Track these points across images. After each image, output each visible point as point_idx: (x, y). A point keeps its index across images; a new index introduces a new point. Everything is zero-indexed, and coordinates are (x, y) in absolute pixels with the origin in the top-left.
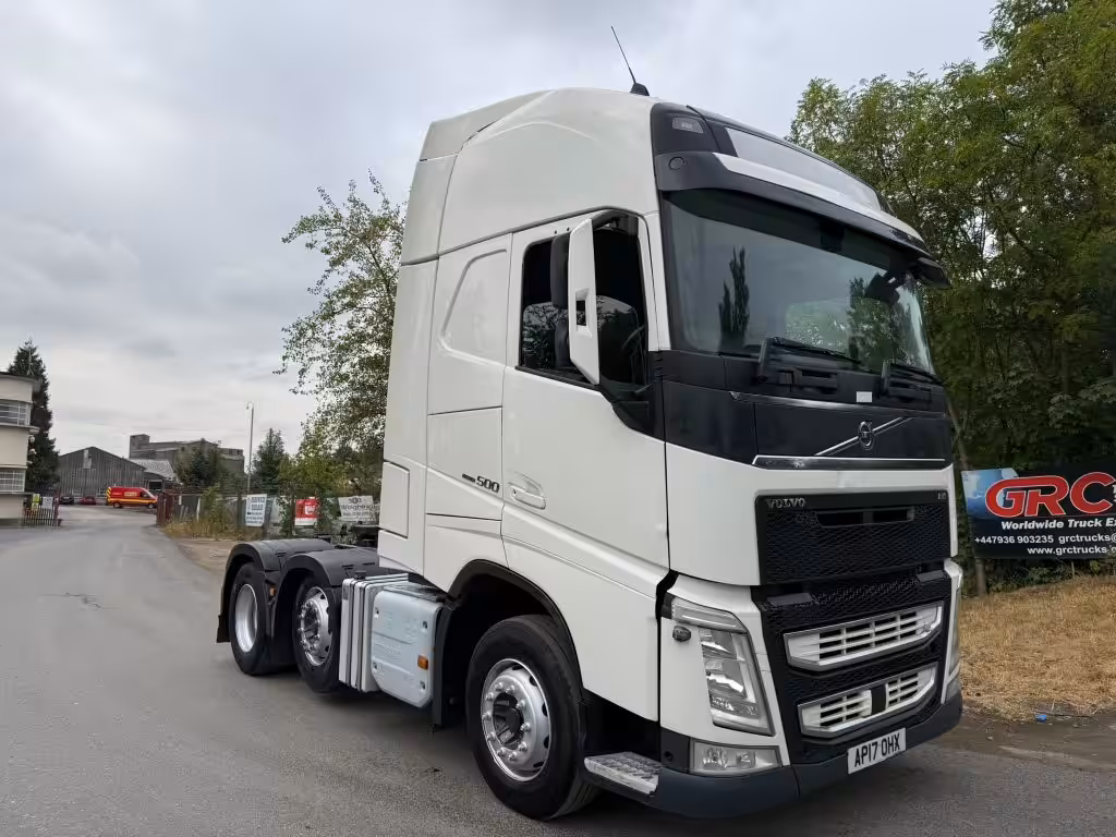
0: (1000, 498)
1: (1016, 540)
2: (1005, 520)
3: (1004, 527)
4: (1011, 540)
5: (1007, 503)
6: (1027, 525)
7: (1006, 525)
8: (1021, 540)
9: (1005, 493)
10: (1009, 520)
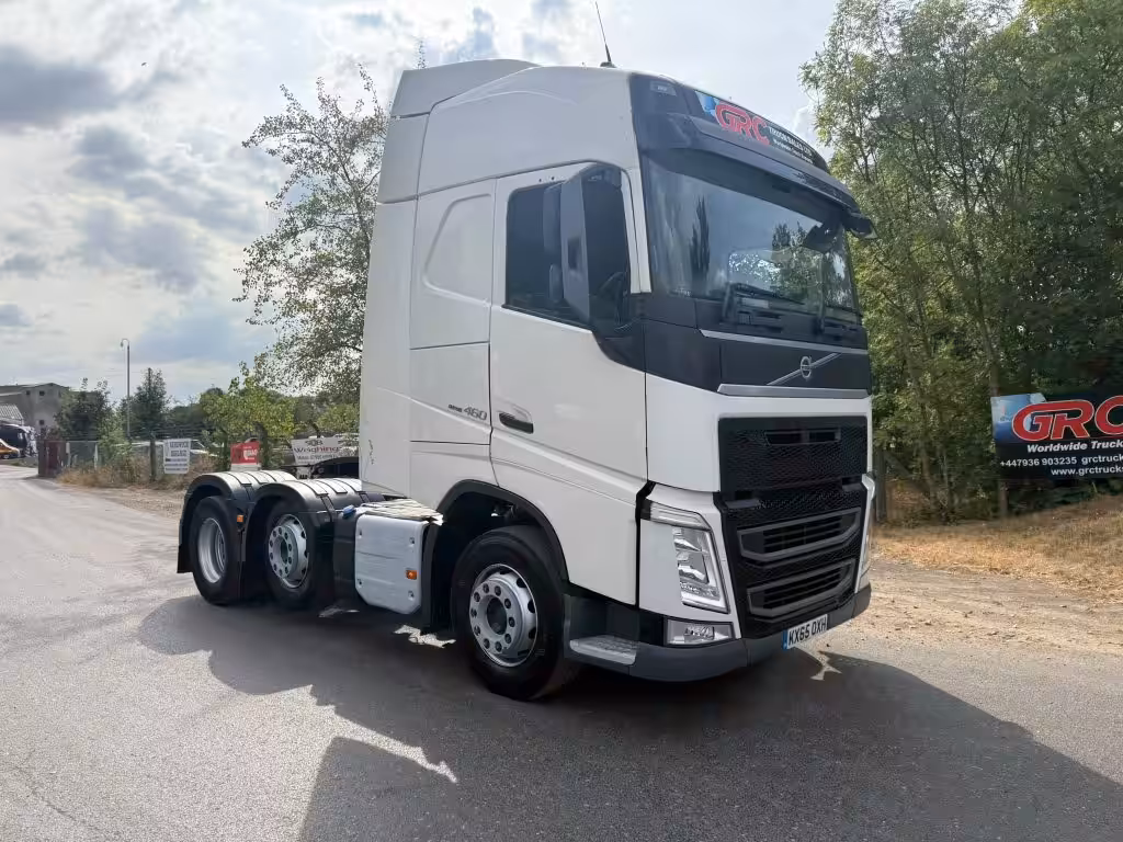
0: (1027, 422)
1: (1041, 462)
2: (1031, 443)
3: (1029, 450)
4: (1036, 462)
5: (1034, 427)
6: (1052, 448)
7: (1031, 449)
8: (1045, 462)
9: (1033, 416)
10: (1035, 443)
